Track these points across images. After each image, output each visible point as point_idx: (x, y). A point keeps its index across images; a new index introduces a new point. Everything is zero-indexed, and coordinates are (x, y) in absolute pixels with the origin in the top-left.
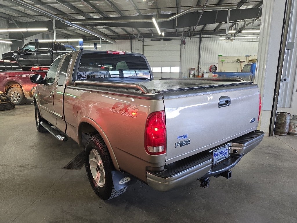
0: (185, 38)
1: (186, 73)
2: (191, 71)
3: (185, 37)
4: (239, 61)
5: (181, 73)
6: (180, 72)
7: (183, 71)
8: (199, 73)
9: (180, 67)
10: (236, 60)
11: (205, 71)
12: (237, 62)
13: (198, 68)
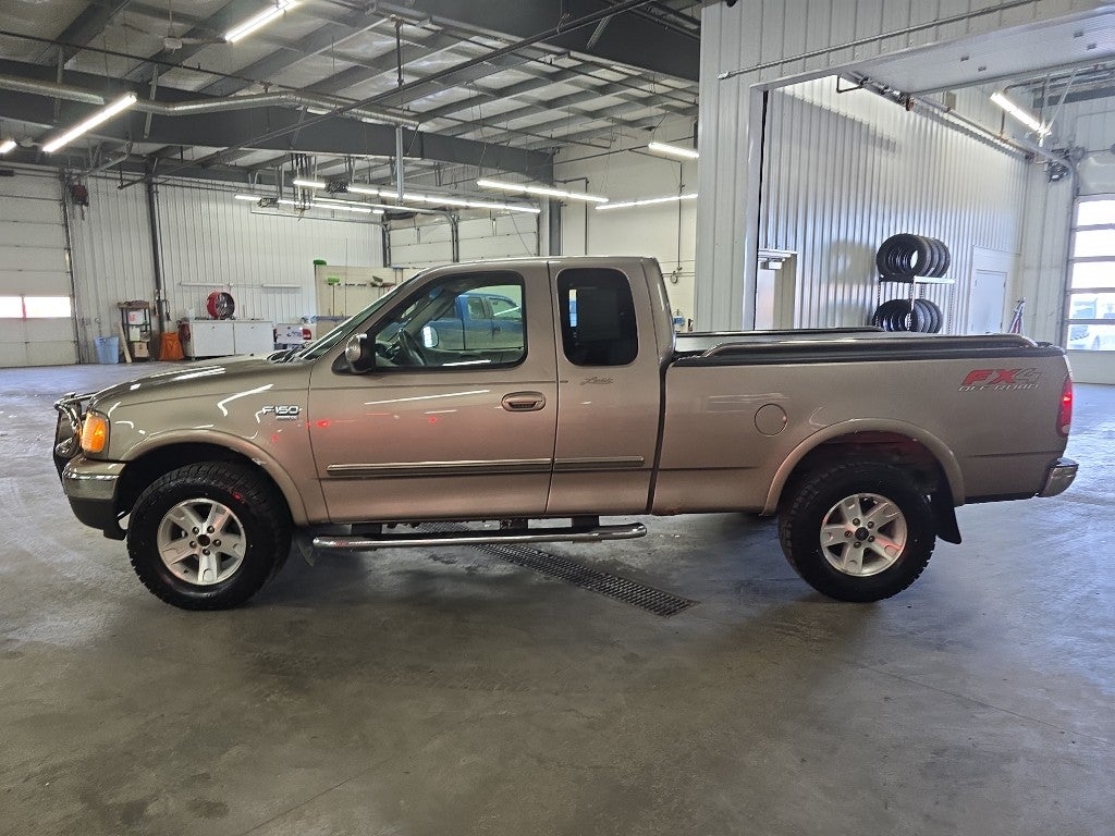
0: (78, 175)
1: (105, 319)
2: (131, 313)
3: (79, 171)
4: (379, 284)
5: (78, 322)
6: (74, 318)
7: (90, 313)
8: (165, 323)
9: (73, 296)
10: (373, 280)
11: (192, 314)
12: (374, 285)
13: (159, 302)
